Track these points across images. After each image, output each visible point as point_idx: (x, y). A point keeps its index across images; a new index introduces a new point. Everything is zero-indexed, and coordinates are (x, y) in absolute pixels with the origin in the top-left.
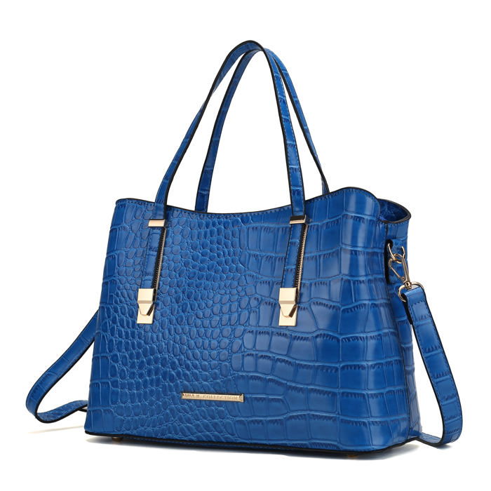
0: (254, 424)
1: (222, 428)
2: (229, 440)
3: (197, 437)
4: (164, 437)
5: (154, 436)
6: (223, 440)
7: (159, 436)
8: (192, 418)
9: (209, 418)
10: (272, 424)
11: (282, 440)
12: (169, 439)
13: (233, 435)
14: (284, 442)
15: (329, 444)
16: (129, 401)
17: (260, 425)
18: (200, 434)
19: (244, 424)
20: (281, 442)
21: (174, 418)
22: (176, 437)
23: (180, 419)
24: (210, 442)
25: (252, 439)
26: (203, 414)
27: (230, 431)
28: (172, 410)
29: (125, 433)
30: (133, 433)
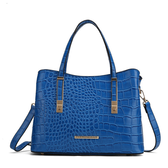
0: (102, 146)
1: (90, 148)
2: (92, 152)
3: (79, 152)
4: (66, 152)
5: (62, 152)
6: (89, 152)
7: (64, 152)
8: (78, 145)
9: (85, 145)
10: (108, 146)
11: (111, 151)
12: (68, 153)
13: (93, 150)
14: (112, 152)
15: (128, 152)
16: (53, 140)
17: (104, 146)
18: (81, 150)
19: (98, 146)
20: (111, 152)
21: (71, 145)
22: (71, 152)
23: (73, 146)
24: (84, 153)
25: (100, 151)
26: (82, 143)
27: (92, 149)
28: (70, 143)
29: (50, 151)
30: (53, 151)
